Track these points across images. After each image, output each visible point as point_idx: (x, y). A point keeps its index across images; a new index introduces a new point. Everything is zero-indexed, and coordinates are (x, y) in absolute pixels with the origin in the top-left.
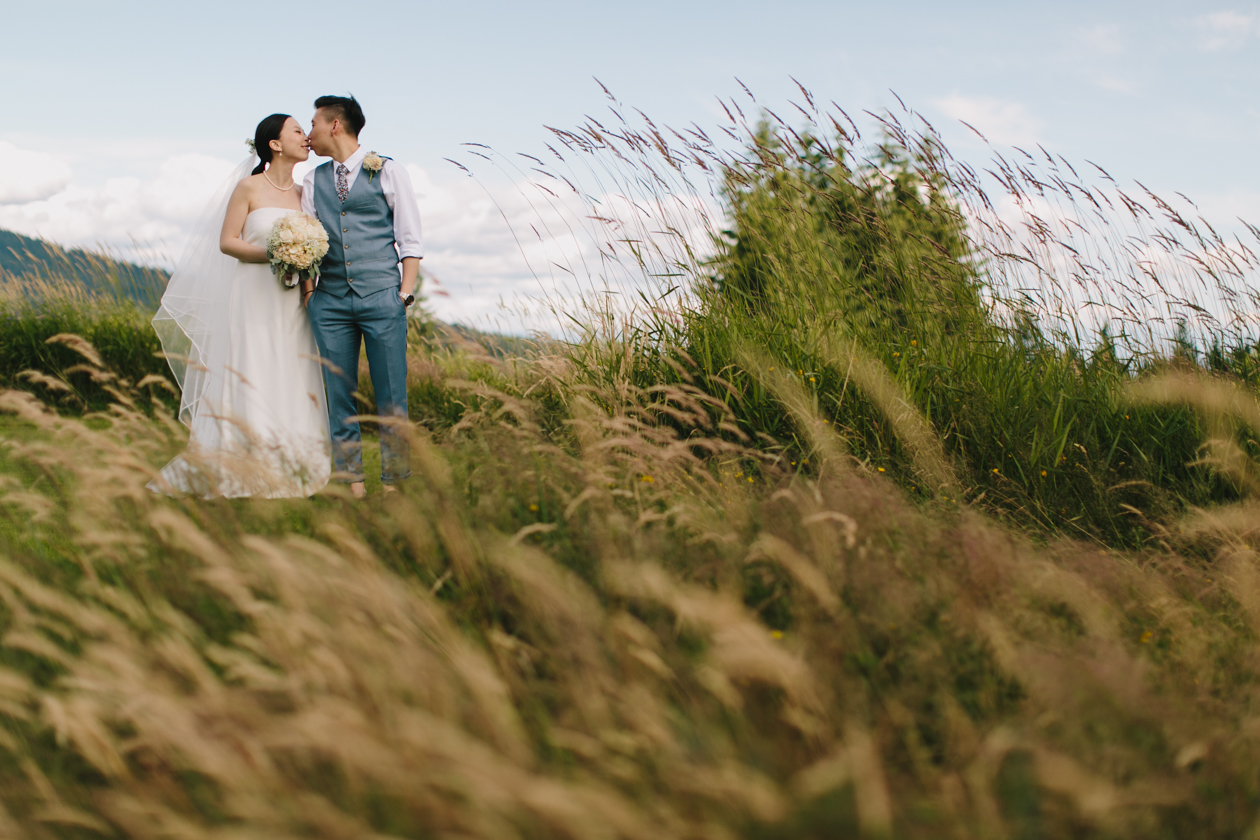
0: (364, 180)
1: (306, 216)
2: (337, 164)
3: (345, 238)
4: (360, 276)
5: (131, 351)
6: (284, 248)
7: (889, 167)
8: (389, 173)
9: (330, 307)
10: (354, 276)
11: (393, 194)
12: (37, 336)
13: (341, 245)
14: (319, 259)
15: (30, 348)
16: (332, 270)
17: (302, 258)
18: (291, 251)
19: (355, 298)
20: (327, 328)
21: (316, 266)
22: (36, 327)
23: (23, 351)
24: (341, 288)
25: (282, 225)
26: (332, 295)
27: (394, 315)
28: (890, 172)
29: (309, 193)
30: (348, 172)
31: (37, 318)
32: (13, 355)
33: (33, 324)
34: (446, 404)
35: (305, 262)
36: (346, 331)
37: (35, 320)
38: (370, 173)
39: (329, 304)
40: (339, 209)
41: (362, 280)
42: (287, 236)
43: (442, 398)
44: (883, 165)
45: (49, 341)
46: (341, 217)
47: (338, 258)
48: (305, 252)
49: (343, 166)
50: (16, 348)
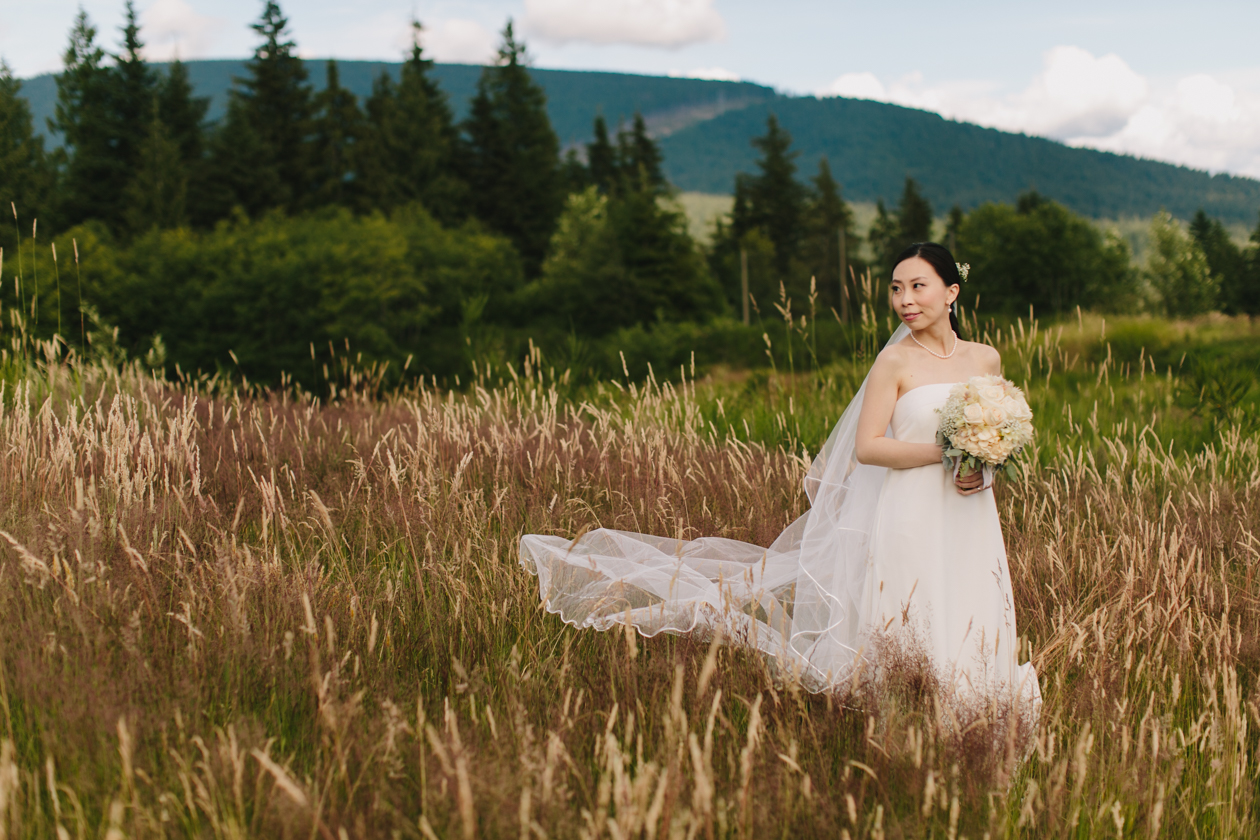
25: (967, 397)
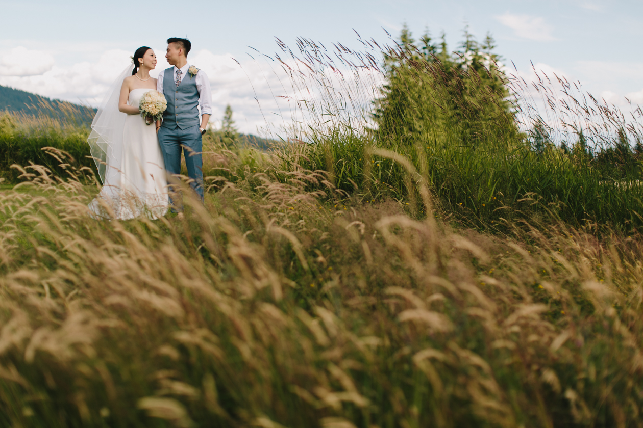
0: (189, 78)
1: (158, 92)
2: (176, 69)
3: (177, 102)
4: (181, 121)
5: (82, 153)
6: (146, 105)
7: (469, 53)
8: (200, 76)
9: (168, 134)
10: (179, 120)
11: (201, 85)
12: (37, 146)
13: (174, 106)
14: (162, 112)
15: (33, 152)
16: (169, 117)
17: (154, 110)
18: (149, 106)
19: (179, 130)
20: (167, 144)
21: (161, 115)
22: (36, 142)
23: (30, 154)
24: (173, 125)
26: (169, 129)
27: (196, 138)
28: (469, 56)
29: (161, 81)
30: (182, 73)
31: (37, 137)
32: (25, 156)
33: (35, 140)
34: (230, 176)
35: (155, 112)
36: (175, 145)
37: (36, 139)
38: (192, 75)
39: (168, 133)
40: (175, 90)
41: (182, 122)
42: (148, 99)
43: (228, 174)
44: (466, 52)
45: (42, 149)
46: (176, 93)
47: (172, 111)
48: (156, 107)
49: (180, 70)
50: (27, 152)
